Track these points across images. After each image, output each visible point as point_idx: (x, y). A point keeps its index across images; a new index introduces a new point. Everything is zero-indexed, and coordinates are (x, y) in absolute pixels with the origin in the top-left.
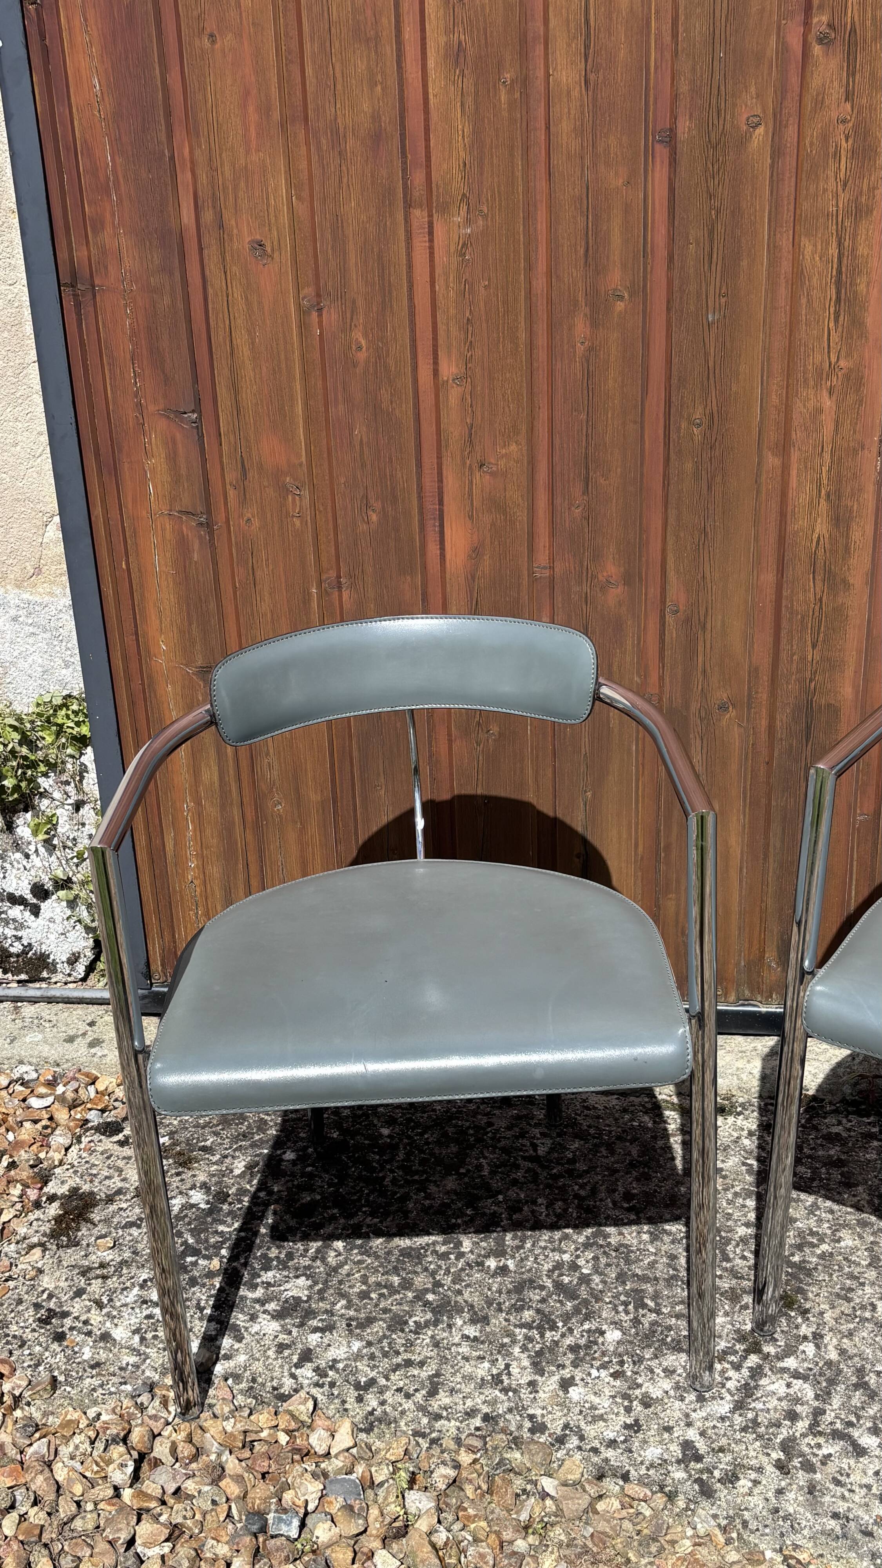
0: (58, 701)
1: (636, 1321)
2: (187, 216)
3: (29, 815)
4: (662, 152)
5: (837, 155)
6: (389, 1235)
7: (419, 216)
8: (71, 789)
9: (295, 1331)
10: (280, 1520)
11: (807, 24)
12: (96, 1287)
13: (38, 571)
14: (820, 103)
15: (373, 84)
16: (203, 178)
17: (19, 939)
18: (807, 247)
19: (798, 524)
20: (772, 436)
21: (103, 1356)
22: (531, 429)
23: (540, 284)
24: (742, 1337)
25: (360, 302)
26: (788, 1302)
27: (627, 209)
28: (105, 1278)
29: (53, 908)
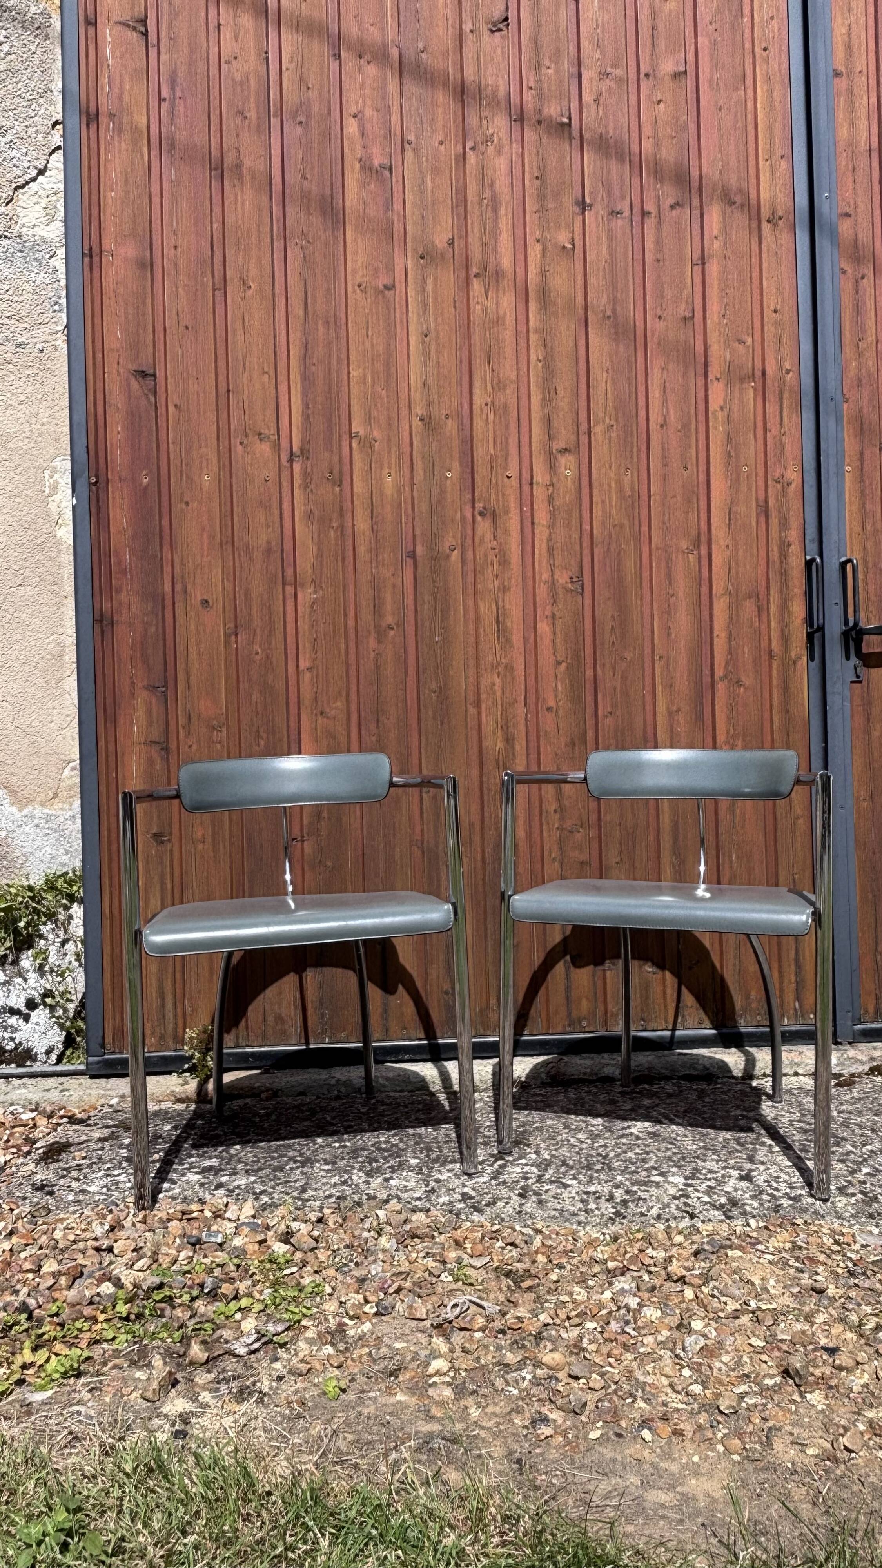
0: (58, 873)
1: (428, 1156)
2: (167, 588)
3: (30, 952)
4: (409, 561)
5: (492, 564)
6: (269, 1141)
7: (290, 590)
8: (61, 933)
9: (211, 1178)
10: (210, 1235)
11: (473, 507)
12: (74, 1174)
13: (56, 795)
14: (482, 541)
15: (268, 526)
16: (177, 569)
17: (12, 1039)
18: (481, 605)
19: (487, 743)
20: (471, 698)
21: (81, 1197)
22: (348, 695)
23: (351, 623)
24: (493, 1156)
25: (258, 632)
26: (517, 1143)
27: (394, 586)
28: (80, 1170)
29: (40, 1015)
